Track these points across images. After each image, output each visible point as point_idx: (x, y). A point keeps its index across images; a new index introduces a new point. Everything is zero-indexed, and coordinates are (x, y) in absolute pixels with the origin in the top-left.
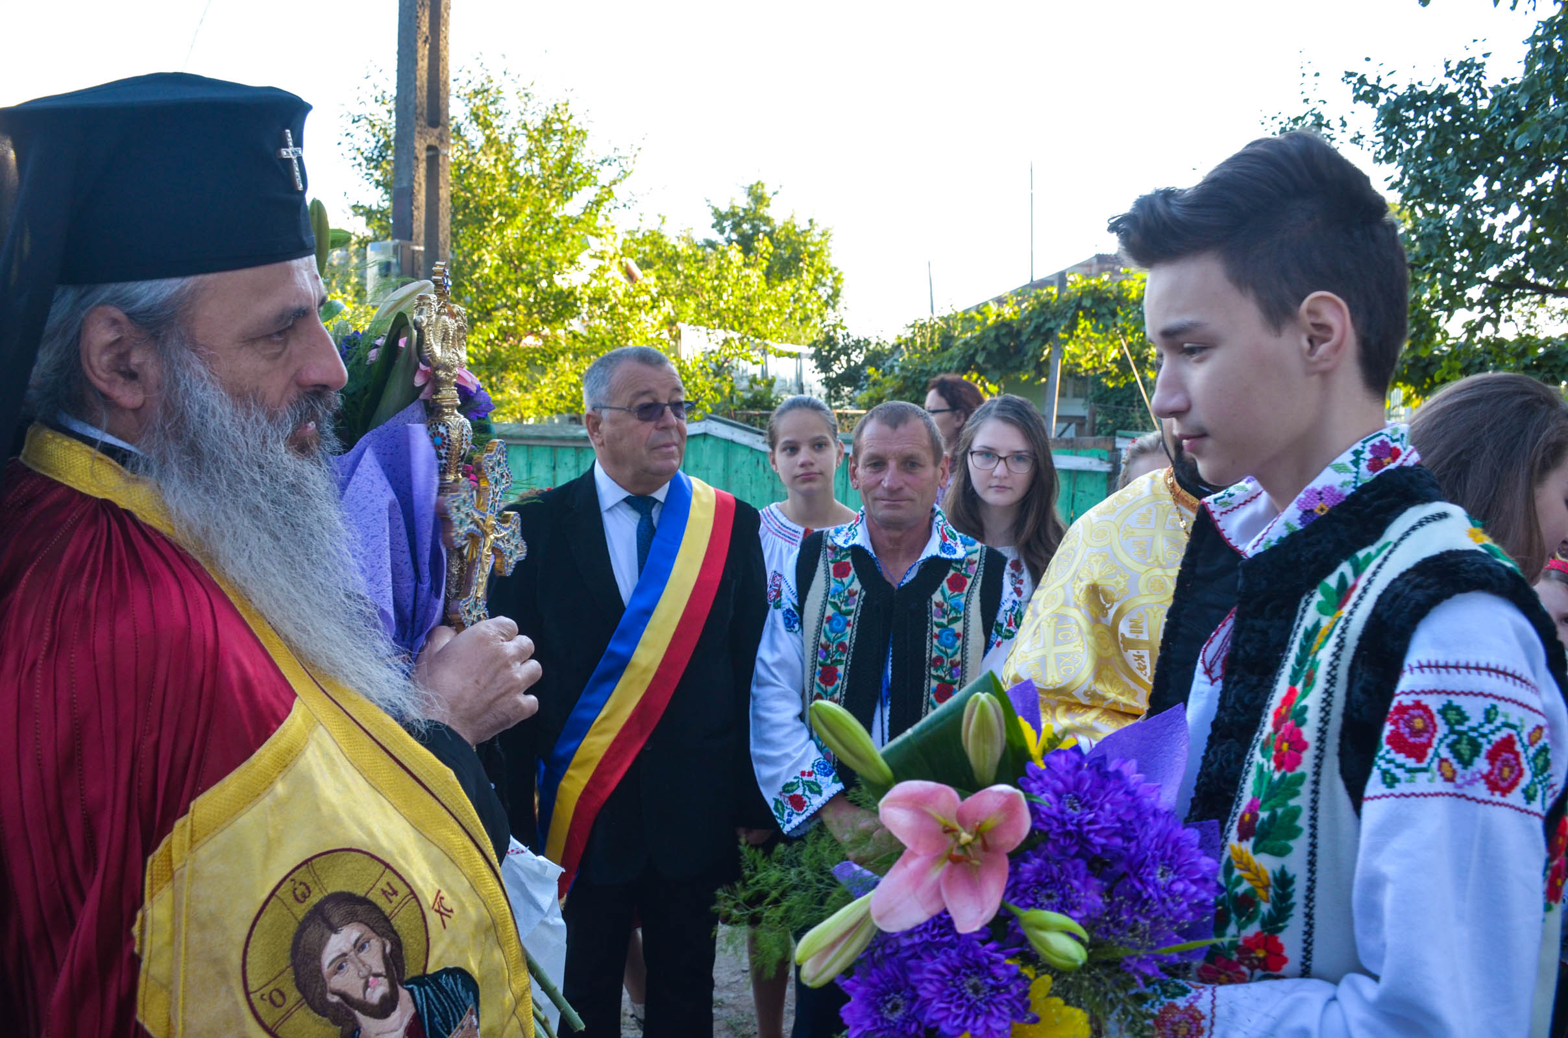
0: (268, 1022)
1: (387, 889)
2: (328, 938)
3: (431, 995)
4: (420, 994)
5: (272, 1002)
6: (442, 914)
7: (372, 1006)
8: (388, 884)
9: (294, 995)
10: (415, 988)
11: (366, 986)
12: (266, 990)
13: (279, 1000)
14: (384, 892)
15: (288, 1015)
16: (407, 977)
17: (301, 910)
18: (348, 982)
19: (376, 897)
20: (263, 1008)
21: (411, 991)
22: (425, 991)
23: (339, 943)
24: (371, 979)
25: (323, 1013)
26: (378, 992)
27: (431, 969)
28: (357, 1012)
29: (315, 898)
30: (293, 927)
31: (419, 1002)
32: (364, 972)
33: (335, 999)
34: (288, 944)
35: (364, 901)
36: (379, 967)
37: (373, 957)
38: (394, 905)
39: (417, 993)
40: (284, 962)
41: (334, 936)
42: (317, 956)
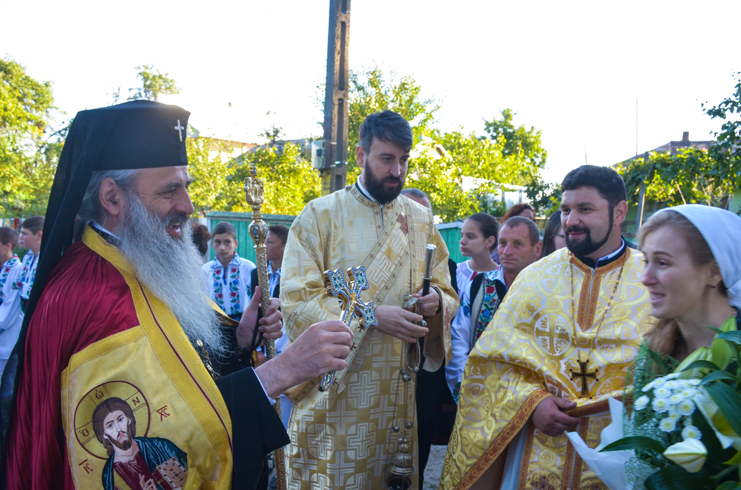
0: (82, 442)
1: (136, 399)
2: (108, 414)
3: (148, 446)
4: (142, 445)
5: (84, 434)
6: (162, 415)
7: (120, 443)
8: (137, 398)
9: (92, 433)
10: (140, 441)
11: (119, 435)
12: (81, 429)
13: (86, 433)
14: (133, 400)
15: (89, 440)
16: (136, 436)
17: (98, 402)
18: (112, 432)
19: (130, 402)
20: (80, 436)
21: (138, 443)
22: (145, 444)
23: (112, 416)
24: (121, 433)
25: (101, 442)
26: (125, 438)
27: (149, 435)
28: (114, 445)
29: (105, 398)
30: (94, 407)
31: (142, 448)
32: (119, 430)
33: (106, 437)
34: (92, 413)
35: (124, 403)
36: (125, 429)
37: (123, 425)
38: (137, 406)
39: (141, 444)
40: (90, 419)
41: (110, 413)
42: (103, 421)
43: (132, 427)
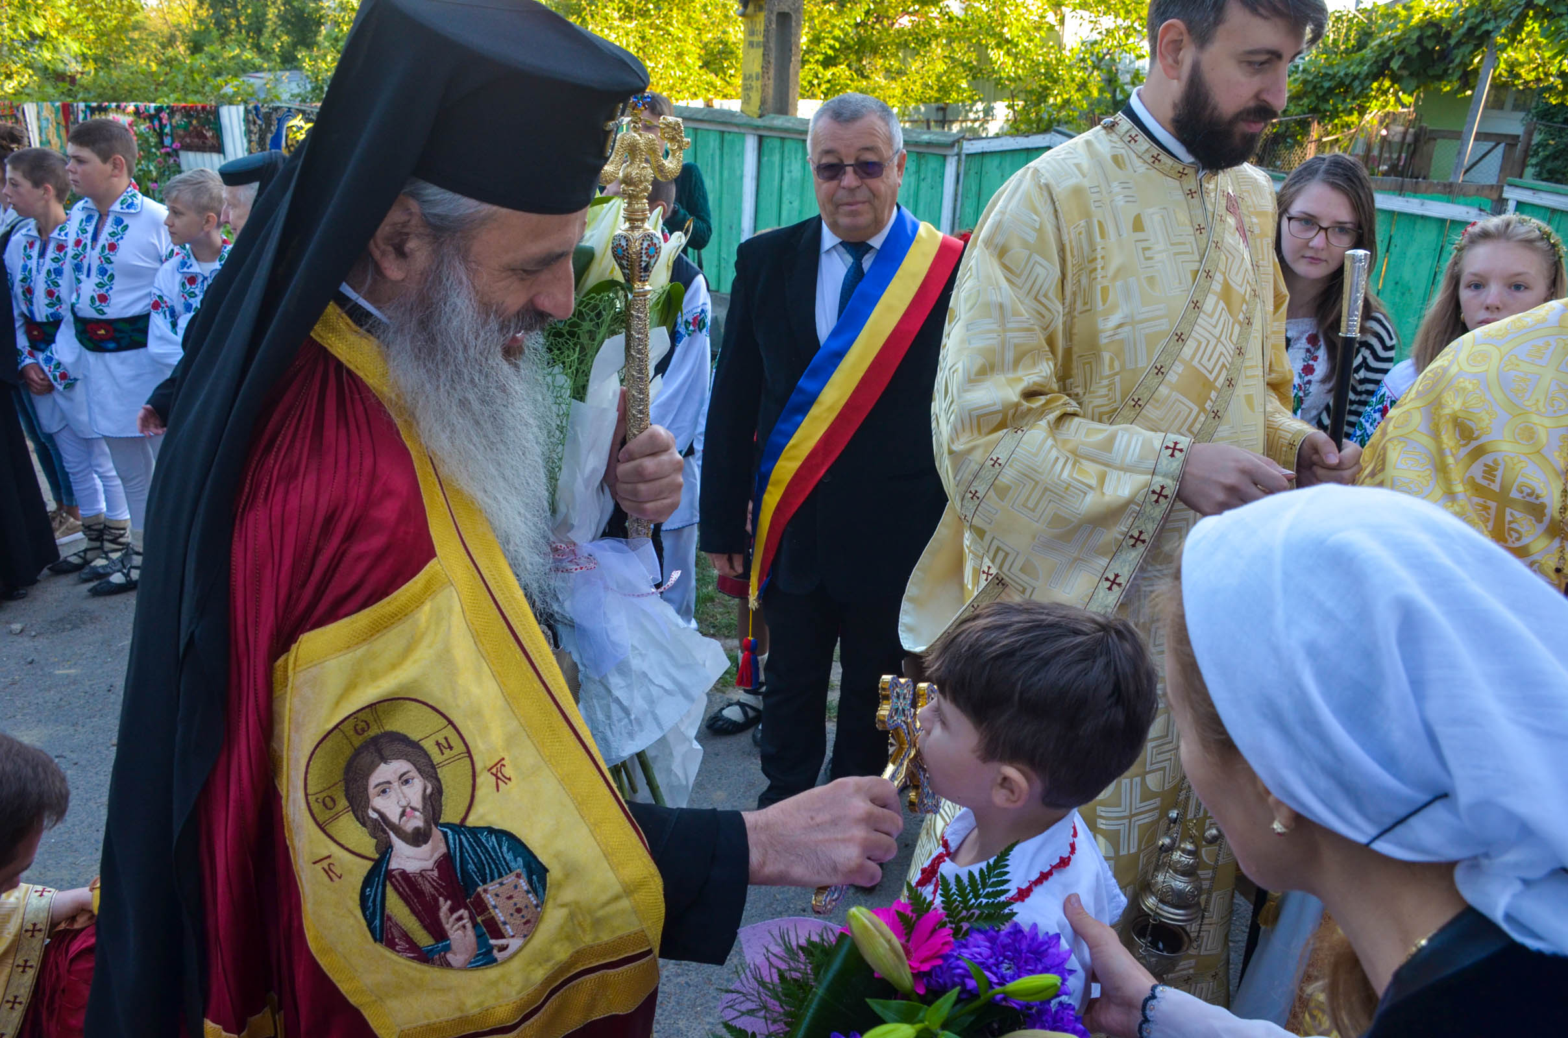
0: (320, 819)
1: (443, 742)
2: (378, 765)
3: (466, 844)
4: (454, 840)
5: (325, 805)
6: (498, 778)
7: (404, 832)
8: (446, 739)
9: (343, 803)
10: (450, 832)
11: (403, 814)
12: (321, 796)
13: (330, 804)
14: (438, 744)
15: (336, 817)
16: (441, 821)
18: (389, 806)
19: (429, 745)
20: (316, 808)
21: (445, 835)
22: (460, 840)
23: (388, 771)
24: (408, 810)
25: (364, 824)
26: (416, 822)
27: (472, 821)
28: (392, 834)
29: (374, 731)
31: (452, 846)
32: (404, 803)
33: (375, 816)
34: (343, 764)
35: (416, 745)
36: (417, 802)
37: (415, 792)
38: (445, 757)
39: (450, 837)
40: (338, 775)
41: (383, 765)
42: (367, 776)
43: (433, 802)
